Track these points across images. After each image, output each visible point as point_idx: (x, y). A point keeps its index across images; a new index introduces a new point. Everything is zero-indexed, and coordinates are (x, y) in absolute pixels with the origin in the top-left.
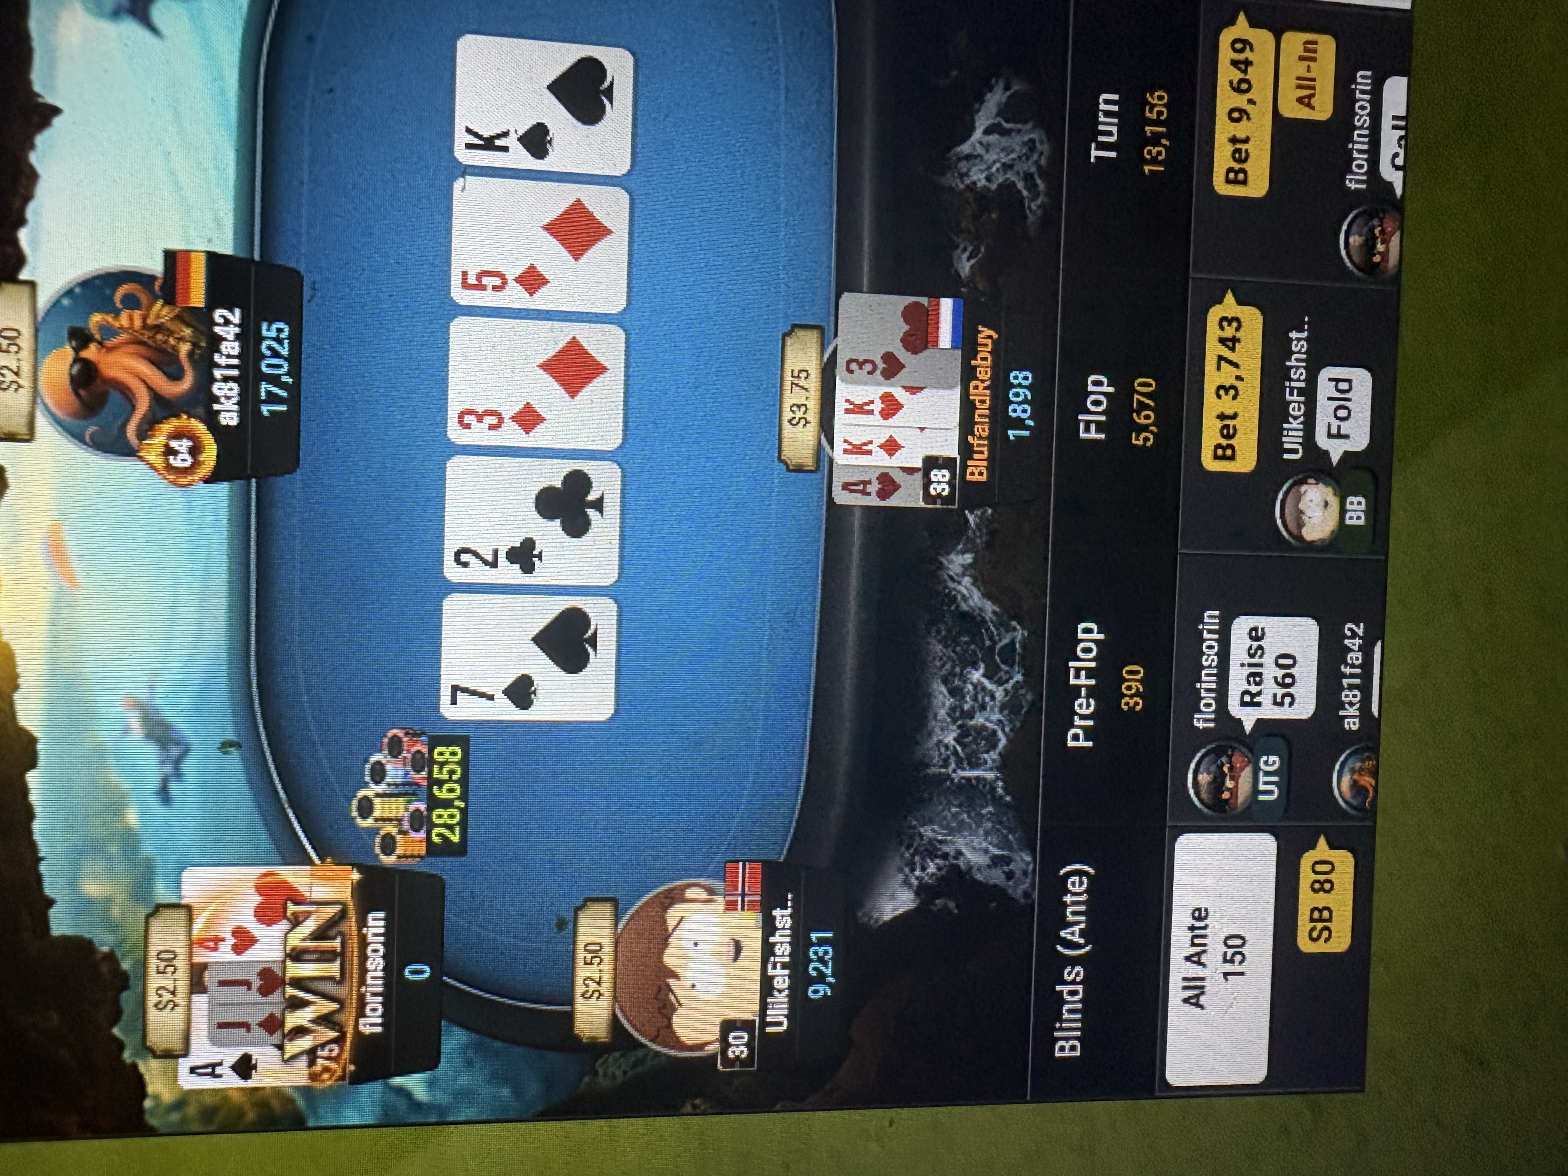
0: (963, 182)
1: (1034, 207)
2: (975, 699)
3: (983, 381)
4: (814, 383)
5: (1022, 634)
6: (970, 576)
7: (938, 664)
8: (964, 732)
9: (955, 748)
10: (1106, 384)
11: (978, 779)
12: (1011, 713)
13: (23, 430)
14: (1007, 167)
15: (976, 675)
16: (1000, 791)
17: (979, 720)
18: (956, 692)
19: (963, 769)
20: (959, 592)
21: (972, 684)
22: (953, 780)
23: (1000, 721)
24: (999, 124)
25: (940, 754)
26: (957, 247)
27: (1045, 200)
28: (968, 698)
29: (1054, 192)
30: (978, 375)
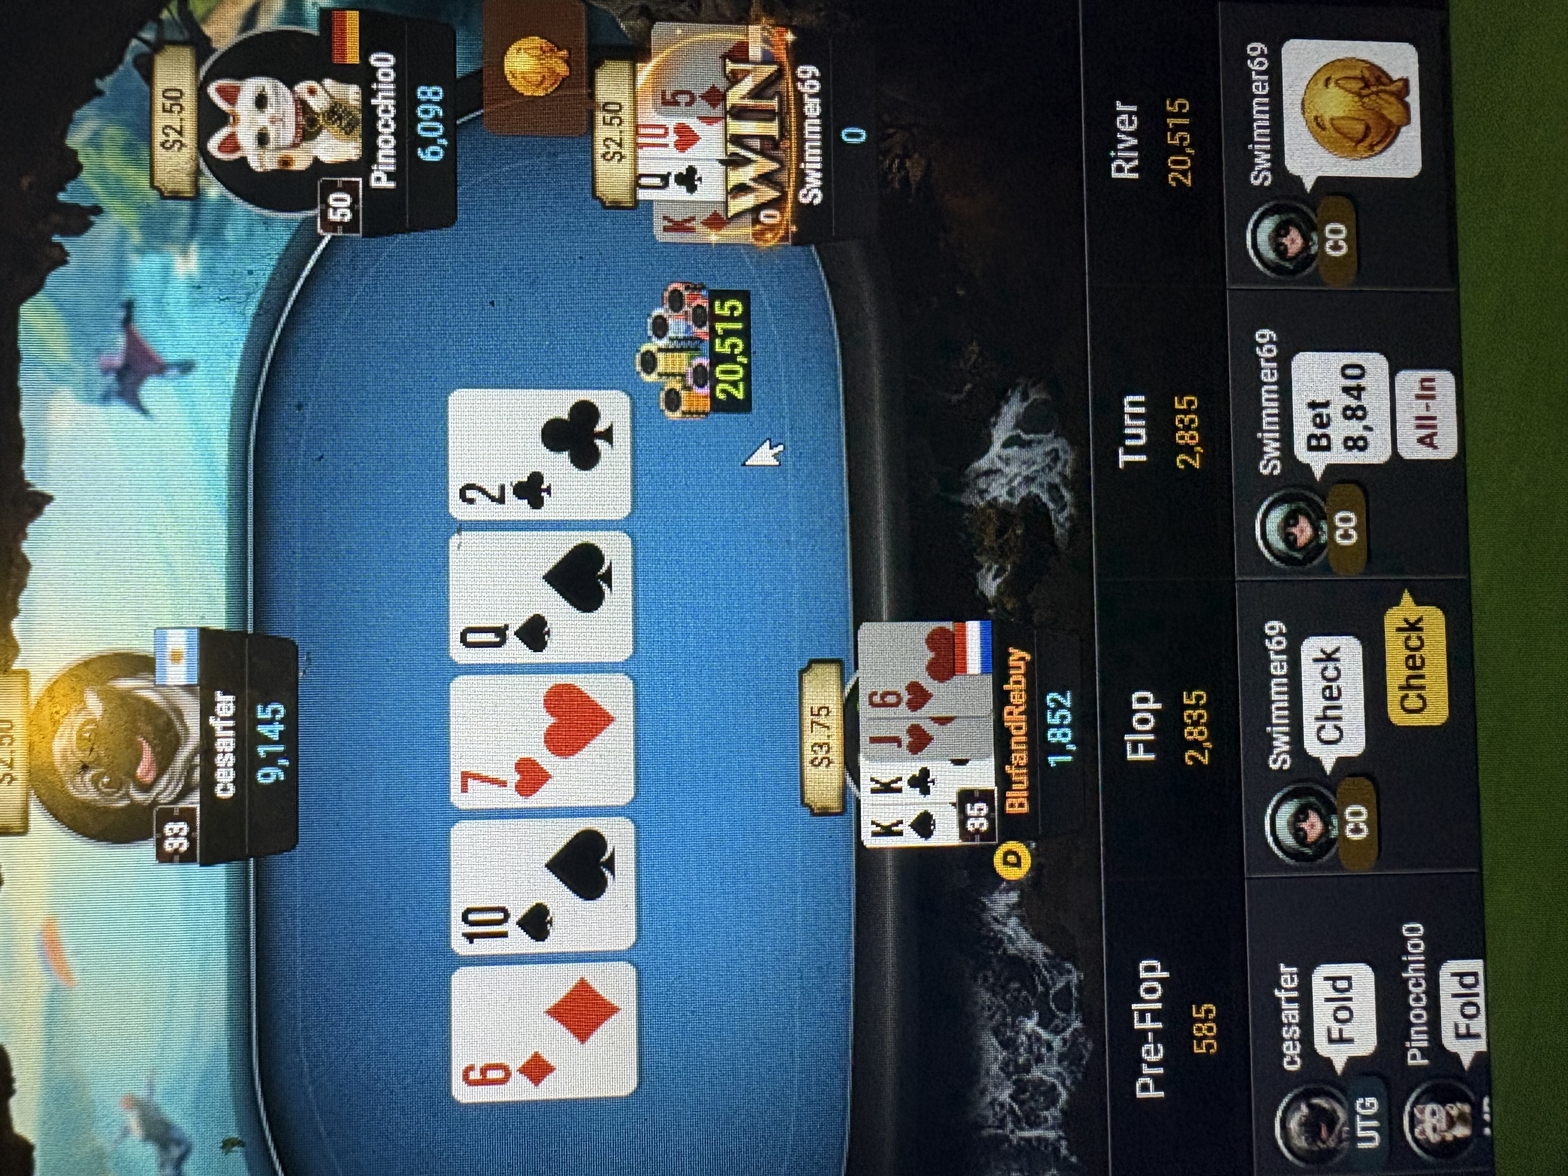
0: (982, 499)
1: (1062, 520)
2: (1030, 1050)
3: (1017, 706)
4: (835, 720)
5: (1078, 977)
6: (1017, 916)
7: (986, 1014)
8: (1020, 1088)
9: (1011, 1107)
10: (1152, 700)
11: (1039, 1139)
12: (1070, 1064)
13: (17, 823)
14: (1029, 480)
15: (1030, 1025)
16: (1064, 1152)
17: (1036, 1073)
18: (1008, 1044)
19: (1022, 1129)
20: (1005, 934)
21: (1026, 1033)
22: (1010, 1141)
23: (1058, 1075)
24: (1019, 436)
25: (995, 1114)
26: (981, 567)
27: (1073, 511)
28: (1022, 1050)
29: (1082, 504)
30: (1012, 700)
